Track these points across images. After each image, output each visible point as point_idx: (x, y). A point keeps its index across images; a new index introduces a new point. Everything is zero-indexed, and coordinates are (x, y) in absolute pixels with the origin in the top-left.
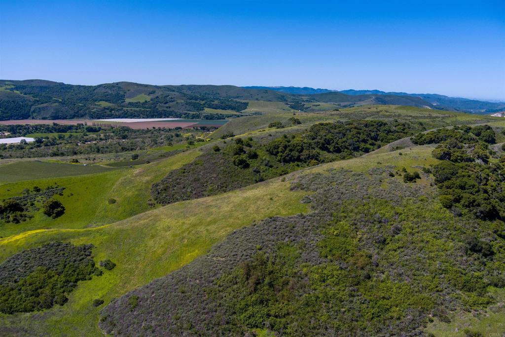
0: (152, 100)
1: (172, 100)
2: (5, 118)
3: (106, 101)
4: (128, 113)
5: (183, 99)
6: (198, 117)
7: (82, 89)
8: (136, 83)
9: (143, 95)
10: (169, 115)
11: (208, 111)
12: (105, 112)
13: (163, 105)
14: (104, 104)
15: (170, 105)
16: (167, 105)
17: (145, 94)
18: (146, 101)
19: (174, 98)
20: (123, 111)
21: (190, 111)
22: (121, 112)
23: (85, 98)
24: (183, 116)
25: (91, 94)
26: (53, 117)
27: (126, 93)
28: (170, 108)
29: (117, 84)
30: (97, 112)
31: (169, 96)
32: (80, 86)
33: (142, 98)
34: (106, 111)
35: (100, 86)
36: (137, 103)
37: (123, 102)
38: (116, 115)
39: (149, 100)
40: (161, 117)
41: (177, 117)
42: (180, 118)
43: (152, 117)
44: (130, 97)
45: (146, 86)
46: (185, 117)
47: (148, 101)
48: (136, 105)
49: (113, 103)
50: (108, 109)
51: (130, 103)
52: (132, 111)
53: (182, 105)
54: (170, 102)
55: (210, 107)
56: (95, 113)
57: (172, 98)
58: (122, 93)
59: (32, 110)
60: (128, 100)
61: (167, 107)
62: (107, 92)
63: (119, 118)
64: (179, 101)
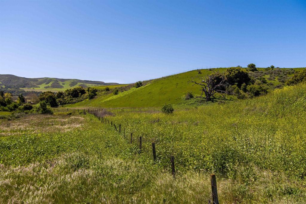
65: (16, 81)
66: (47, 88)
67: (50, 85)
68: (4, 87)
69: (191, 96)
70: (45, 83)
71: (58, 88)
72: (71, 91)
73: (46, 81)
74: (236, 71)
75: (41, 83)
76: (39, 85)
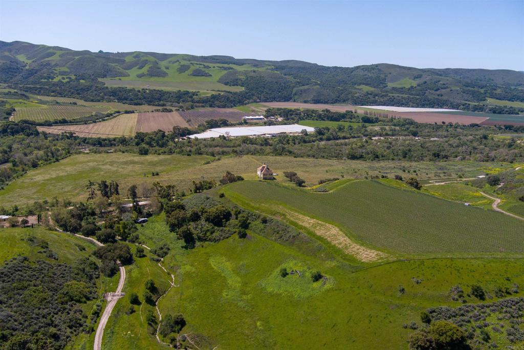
0: (418, 85)
1: (445, 86)
2: (268, 99)
3: (367, 84)
4: (395, 100)
5: (457, 86)
6: (481, 109)
7: (338, 70)
8: (398, 66)
9: (407, 79)
10: (443, 104)
11: (491, 102)
12: (369, 98)
13: (433, 92)
14: (366, 89)
15: (442, 93)
16: (438, 92)
17: (409, 79)
18: (412, 87)
19: (447, 84)
20: (388, 98)
21: (469, 101)
22: (386, 99)
23: (344, 81)
24: (462, 107)
25: (349, 77)
26: (314, 100)
27: (387, 76)
28: (442, 95)
29: (377, 65)
30: (361, 97)
31: (439, 81)
32: (336, 67)
33: (408, 83)
34: (369, 96)
35: (358, 68)
36: (401, 88)
37: (385, 87)
38: (381, 102)
39: (416, 85)
40: (433, 107)
41: (454, 108)
42: (457, 109)
43: (423, 106)
44: (391, 81)
45: (410, 69)
46: (464, 109)
47: (414, 86)
48: (401, 90)
49: (375, 87)
50: (371, 94)
51: (394, 89)
52: (399, 98)
53: (458, 94)
54: (442, 88)
55: (492, 96)
56: (359, 98)
57: (444, 84)
58: (382, 76)
59: (294, 91)
60: (390, 85)
61: (438, 95)
62: (365, 75)
63: (384, 105)
64: (453, 88)
65: (91, 65)
66: (140, 77)
67: (145, 70)
68: (73, 77)
70: (138, 66)
71: (159, 76)
72: (211, 216)
73: (138, 63)
75: (130, 67)
76: (126, 70)
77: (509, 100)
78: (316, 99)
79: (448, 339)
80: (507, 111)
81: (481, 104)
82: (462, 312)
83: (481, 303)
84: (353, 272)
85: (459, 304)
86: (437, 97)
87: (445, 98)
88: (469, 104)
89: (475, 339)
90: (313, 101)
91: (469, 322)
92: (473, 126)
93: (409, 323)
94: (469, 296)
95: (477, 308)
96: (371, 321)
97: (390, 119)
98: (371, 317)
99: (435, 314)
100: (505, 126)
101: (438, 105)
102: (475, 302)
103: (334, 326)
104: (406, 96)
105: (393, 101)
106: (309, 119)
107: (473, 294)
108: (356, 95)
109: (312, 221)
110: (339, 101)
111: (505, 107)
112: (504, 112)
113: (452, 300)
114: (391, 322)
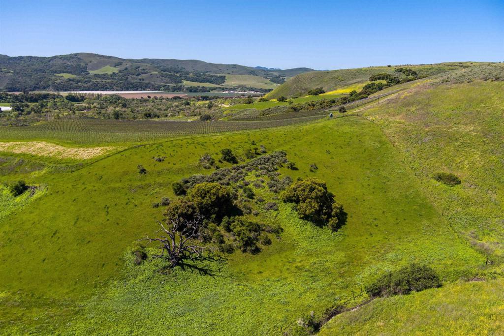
0: (120, 72)
1: (145, 71)
3: (67, 72)
4: (99, 85)
5: (156, 71)
6: (180, 89)
7: (33, 60)
8: (97, 55)
9: (108, 66)
10: (146, 87)
11: (186, 84)
12: (72, 84)
13: (135, 76)
14: (66, 76)
15: (144, 78)
16: (140, 77)
17: (110, 66)
18: (114, 73)
19: (147, 69)
20: (92, 83)
21: (168, 83)
22: (89, 84)
23: (41, 70)
24: (163, 88)
25: (46, 66)
26: (9, 89)
27: (88, 65)
28: (143, 80)
29: (76, 55)
30: (63, 84)
31: (139, 67)
32: (31, 57)
33: (109, 70)
34: (71, 82)
35: (55, 57)
36: (104, 75)
37: (87, 74)
38: (84, 87)
39: (118, 72)
40: (137, 90)
41: (156, 90)
42: (159, 90)
43: (127, 89)
44: (94, 69)
45: (110, 57)
46: (165, 90)
47: (116, 72)
48: (104, 76)
49: (76, 75)
50: (73, 81)
51: (96, 76)
52: (103, 83)
53: (157, 77)
54: (143, 73)
55: (187, 79)
56: (60, 84)
57: (144, 70)
58: (83, 64)
60: (92, 72)
61: (140, 80)
62: (64, 64)
63: (88, 90)
64: (153, 73)
69: (144, 256)
74: (212, 197)
77: (201, 82)
78: (9, 86)
79: (214, 198)
80: (201, 90)
81: (179, 85)
82: (219, 176)
83: (235, 165)
84: (72, 172)
85: (213, 170)
86: (139, 81)
87: (147, 81)
88: (169, 86)
89: (240, 199)
90: (6, 89)
91: (228, 184)
92: (176, 99)
93: (160, 201)
94: (222, 162)
95: (233, 171)
96: (108, 212)
97: (96, 97)
98: (108, 208)
99: (189, 184)
100: (202, 97)
101: (141, 88)
102: (229, 166)
103: (55, 234)
104: (109, 81)
105: (97, 85)
106: (3, 102)
107: (225, 159)
108: (57, 82)
109: (8, 144)
110: (38, 88)
111: (199, 87)
112: (198, 90)
113: (204, 169)
114: (136, 206)
